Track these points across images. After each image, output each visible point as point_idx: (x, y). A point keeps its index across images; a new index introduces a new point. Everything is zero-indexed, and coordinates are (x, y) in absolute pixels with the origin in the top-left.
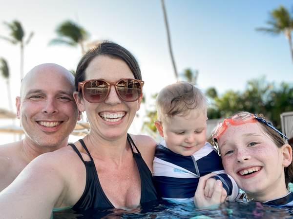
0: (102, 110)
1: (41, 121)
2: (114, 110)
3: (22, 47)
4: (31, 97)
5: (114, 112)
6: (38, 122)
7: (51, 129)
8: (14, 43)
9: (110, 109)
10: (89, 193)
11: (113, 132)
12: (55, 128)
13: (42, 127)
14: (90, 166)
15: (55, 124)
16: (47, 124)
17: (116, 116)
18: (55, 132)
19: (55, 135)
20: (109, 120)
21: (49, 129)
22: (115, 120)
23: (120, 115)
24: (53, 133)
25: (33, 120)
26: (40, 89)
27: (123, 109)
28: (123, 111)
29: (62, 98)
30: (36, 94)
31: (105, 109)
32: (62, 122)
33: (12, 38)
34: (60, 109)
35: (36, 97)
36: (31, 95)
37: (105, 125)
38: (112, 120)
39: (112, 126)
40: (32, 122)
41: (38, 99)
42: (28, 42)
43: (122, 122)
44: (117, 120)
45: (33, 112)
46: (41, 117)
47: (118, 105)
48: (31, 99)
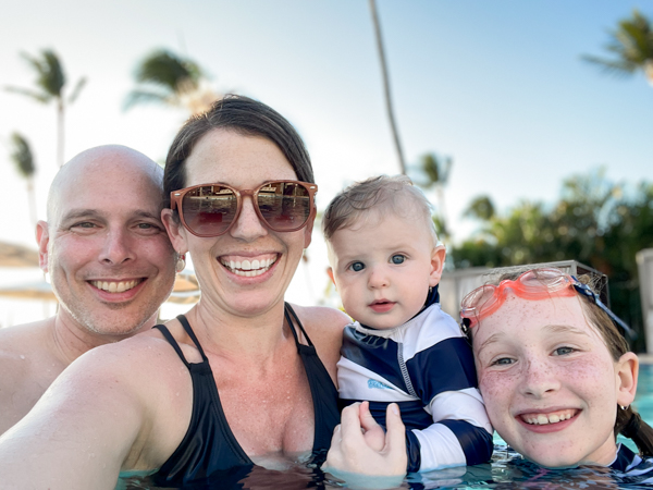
0: (225, 252)
1: (97, 280)
2: (251, 250)
3: (61, 109)
4: (73, 226)
5: (251, 256)
6: (90, 282)
7: (120, 296)
8: (43, 100)
9: (242, 249)
10: (199, 434)
11: (252, 298)
12: (127, 295)
13: (101, 293)
14: (201, 375)
15: (128, 285)
16: (112, 287)
17: (256, 264)
18: (128, 303)
19: (129, 309)
20: (242, 273)
21: (115, 296)
22: (254, 273)
23: (266, 262)
24: (125, 304)
25: (78, 277)
26: (92, 207)
27: (272, 249)
28: (273, 253)
29: (141, 226)
30: (84, 219)
31: (231, 250)
32: (143, 280)
33: (40, 90)
34: (138, 252)
35: (82, 224)
36: (73, 221)
37: (234, 285)
38: (248, 274)
39: (248, 285)
40: (77, 281)
41: (88, 230)
42: (73, 98)
43: (271, 275)
44: (260, 272)
45: (78, 261)
46: (96, 271)
47: (261, 240)
48: (74, 229)
